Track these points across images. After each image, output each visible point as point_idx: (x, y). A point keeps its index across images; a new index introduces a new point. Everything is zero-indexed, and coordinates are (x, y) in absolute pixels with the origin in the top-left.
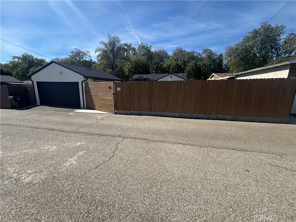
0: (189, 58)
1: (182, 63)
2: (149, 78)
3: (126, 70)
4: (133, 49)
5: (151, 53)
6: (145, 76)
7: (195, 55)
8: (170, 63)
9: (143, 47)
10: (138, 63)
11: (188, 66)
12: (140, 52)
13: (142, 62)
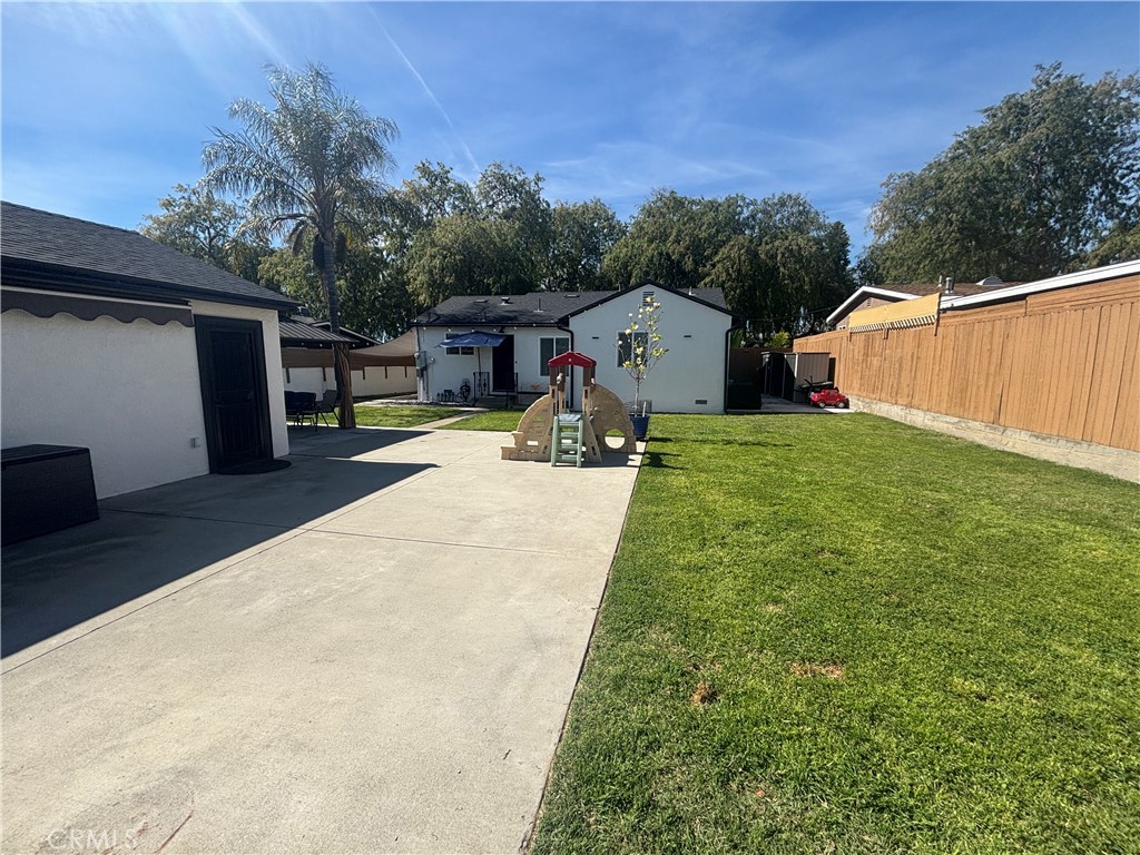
1: (688, 248)
2: (522, 313)
3: (418, 279)
4: (461, 192)
5: (543, 211)
6: (506, 301)
7: (746, 213)
8: (629, 254)
9: (502, 179)
10: (479, 247)
11: (718, 262)
12: (491, 203)
13: (495, 244)
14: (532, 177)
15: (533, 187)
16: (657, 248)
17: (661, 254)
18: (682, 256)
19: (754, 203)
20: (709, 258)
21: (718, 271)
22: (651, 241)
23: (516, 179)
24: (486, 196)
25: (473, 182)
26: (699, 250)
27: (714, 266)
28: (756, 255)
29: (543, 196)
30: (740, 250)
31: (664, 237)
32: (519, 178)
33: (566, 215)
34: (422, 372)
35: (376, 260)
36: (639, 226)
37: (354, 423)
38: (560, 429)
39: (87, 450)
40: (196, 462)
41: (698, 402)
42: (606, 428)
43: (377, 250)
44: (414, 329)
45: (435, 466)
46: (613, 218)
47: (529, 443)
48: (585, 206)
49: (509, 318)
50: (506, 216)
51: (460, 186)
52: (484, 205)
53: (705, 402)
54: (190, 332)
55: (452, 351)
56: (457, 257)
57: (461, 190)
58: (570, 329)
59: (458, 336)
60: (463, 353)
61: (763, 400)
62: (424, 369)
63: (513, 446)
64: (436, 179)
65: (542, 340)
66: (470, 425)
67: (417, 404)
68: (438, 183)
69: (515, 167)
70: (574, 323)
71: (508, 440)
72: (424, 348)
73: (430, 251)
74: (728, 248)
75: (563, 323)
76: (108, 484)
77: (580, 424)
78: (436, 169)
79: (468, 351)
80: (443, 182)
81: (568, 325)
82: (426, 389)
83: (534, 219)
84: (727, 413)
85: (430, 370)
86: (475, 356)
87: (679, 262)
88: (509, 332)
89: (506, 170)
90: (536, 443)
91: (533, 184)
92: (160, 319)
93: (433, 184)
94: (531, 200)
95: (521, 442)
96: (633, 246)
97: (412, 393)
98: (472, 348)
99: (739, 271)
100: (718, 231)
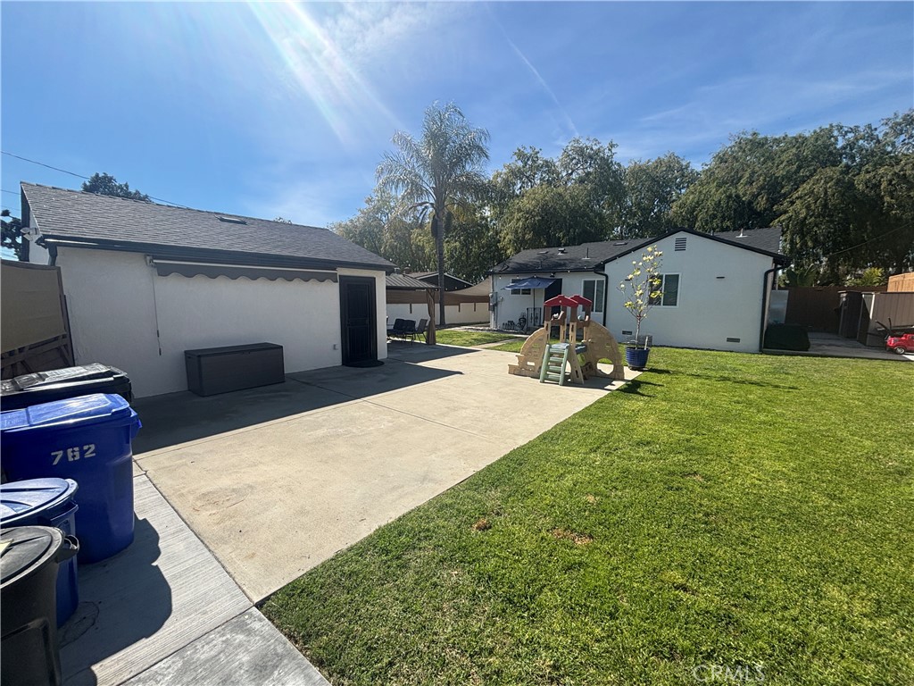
0: (802, 162)
1: (762, 188)
2: (572, 261)
3: (507, 237)
4: (547, 166)
5: (614, 172)
6: (562, 252)
7: (841, 143)
8: (696, 200)
9: (581, 151)
10: (555, 209)
11: (797, 198)
12: (570, 172)
13: (567, 205)
14: (606, 145)
15: (607, 153)
16: (725, 192)
17: (729, 197)
18: (755, 196)
19: (854, 130)
20: (785, 196)
21: (796, 208)
22: (719, 186)
23: (592, 149)
24: (566, 167)
25: (556, 157)
26: (774, 190)
27: (792, 203)
28: (851, 185)
29: (616, 159)
30: (826, 182)
31: (735, 181)
32: (595, 148)
33: (640, 172)
34: (493, 308)
35: (481, 226)
36: (710, 173)
37: (435, 342)
38: (551, 355)
39: (282, 347)
40: (336, 358)
41: (729, 340)
42: (598, 357)
43: (483, 218)
44: (490, 277)
45: (461, 373)
46: (687, 167)
47: (529, 363)
48: (660, 162)
49: (560, 265)
50: (581, 181)
51: (547, 162)
52: (564, 174)
53: (738, 340)
54: (337, 285)
55: (515, 292)
56: (537, 218)
57: (548, 165)
58: (606, 272)
59: (519, 280)
60: (523, 294)
61: (812, 342)
62: (496, 305)
63: (517, 365)
64: (528, 160)
65: (585, 282)
66: (510, 347)
67: (489, 330)
68: (530, 163)
69: (592, 139)
70: (609, 268)
71: (513, 359)
72: (496, 290)
73: (517, 215)
74: (812, 182)
75: (599, 268)
76: (290, 367)
77: (566, 352)
78: (528, 152)
79: (527, 292)
80: (533, 161)
81: (604, 269)
82: (496, 320)
83: (607, 179)
84: (761, 351)
85: (499, 306)
86: (531, 296)
87: (750, 203)
88: (558, 276)
89: (584, 143)
90: (533, 364)
91: (607, 151)
92: (321, 279)
93: (526, 164)
94: (605, 164)
95: (523, 362)
96: (700, 192)
97: (487, 323)
98: (530, 290)
99: (825, 206)
100: (799, 168)
